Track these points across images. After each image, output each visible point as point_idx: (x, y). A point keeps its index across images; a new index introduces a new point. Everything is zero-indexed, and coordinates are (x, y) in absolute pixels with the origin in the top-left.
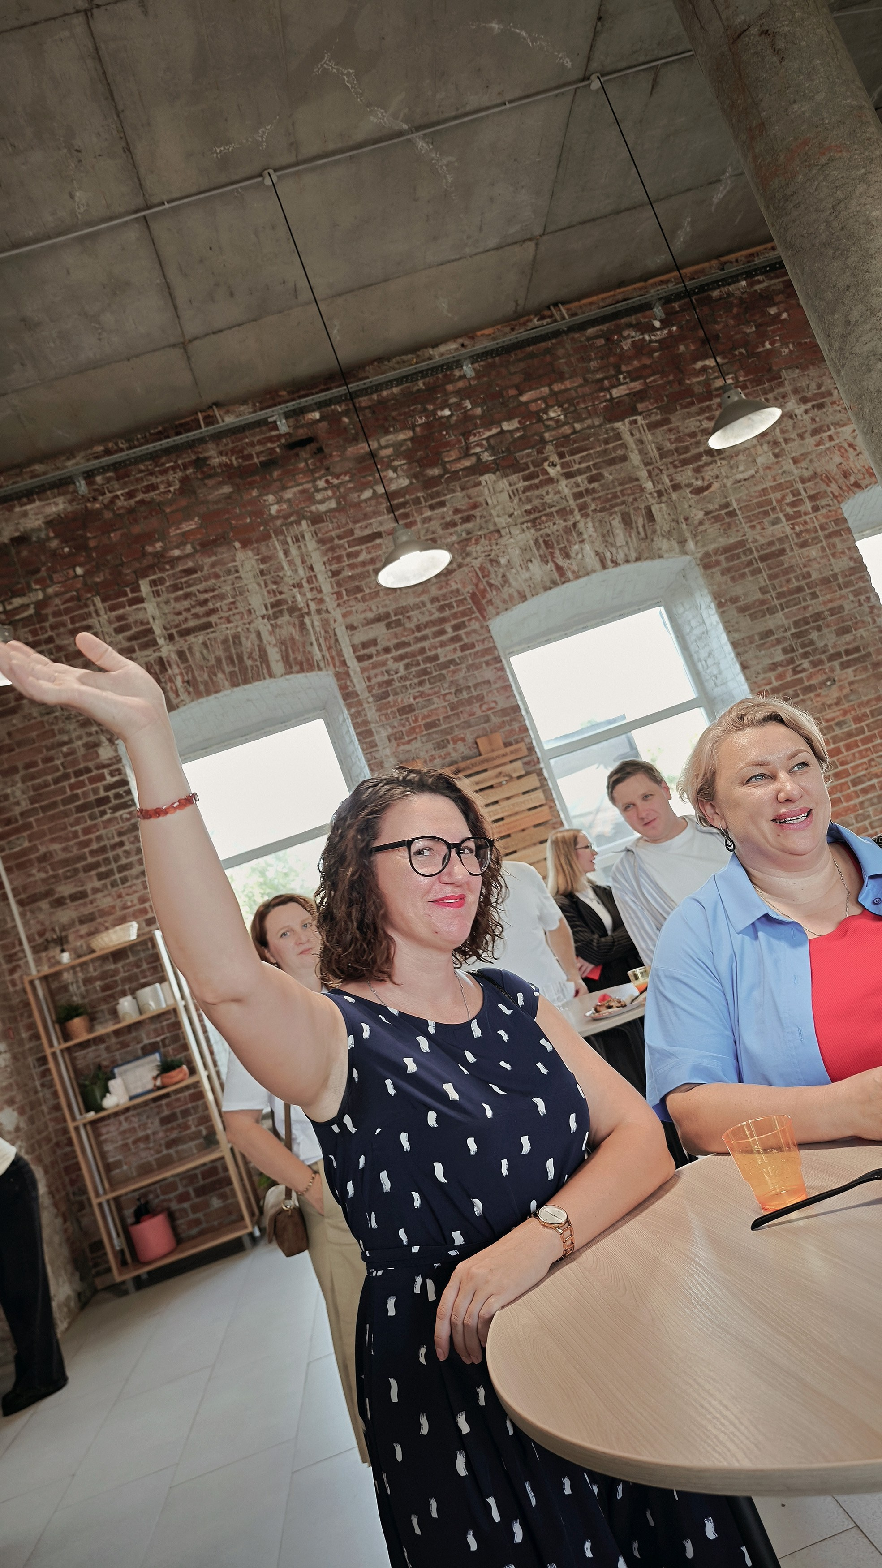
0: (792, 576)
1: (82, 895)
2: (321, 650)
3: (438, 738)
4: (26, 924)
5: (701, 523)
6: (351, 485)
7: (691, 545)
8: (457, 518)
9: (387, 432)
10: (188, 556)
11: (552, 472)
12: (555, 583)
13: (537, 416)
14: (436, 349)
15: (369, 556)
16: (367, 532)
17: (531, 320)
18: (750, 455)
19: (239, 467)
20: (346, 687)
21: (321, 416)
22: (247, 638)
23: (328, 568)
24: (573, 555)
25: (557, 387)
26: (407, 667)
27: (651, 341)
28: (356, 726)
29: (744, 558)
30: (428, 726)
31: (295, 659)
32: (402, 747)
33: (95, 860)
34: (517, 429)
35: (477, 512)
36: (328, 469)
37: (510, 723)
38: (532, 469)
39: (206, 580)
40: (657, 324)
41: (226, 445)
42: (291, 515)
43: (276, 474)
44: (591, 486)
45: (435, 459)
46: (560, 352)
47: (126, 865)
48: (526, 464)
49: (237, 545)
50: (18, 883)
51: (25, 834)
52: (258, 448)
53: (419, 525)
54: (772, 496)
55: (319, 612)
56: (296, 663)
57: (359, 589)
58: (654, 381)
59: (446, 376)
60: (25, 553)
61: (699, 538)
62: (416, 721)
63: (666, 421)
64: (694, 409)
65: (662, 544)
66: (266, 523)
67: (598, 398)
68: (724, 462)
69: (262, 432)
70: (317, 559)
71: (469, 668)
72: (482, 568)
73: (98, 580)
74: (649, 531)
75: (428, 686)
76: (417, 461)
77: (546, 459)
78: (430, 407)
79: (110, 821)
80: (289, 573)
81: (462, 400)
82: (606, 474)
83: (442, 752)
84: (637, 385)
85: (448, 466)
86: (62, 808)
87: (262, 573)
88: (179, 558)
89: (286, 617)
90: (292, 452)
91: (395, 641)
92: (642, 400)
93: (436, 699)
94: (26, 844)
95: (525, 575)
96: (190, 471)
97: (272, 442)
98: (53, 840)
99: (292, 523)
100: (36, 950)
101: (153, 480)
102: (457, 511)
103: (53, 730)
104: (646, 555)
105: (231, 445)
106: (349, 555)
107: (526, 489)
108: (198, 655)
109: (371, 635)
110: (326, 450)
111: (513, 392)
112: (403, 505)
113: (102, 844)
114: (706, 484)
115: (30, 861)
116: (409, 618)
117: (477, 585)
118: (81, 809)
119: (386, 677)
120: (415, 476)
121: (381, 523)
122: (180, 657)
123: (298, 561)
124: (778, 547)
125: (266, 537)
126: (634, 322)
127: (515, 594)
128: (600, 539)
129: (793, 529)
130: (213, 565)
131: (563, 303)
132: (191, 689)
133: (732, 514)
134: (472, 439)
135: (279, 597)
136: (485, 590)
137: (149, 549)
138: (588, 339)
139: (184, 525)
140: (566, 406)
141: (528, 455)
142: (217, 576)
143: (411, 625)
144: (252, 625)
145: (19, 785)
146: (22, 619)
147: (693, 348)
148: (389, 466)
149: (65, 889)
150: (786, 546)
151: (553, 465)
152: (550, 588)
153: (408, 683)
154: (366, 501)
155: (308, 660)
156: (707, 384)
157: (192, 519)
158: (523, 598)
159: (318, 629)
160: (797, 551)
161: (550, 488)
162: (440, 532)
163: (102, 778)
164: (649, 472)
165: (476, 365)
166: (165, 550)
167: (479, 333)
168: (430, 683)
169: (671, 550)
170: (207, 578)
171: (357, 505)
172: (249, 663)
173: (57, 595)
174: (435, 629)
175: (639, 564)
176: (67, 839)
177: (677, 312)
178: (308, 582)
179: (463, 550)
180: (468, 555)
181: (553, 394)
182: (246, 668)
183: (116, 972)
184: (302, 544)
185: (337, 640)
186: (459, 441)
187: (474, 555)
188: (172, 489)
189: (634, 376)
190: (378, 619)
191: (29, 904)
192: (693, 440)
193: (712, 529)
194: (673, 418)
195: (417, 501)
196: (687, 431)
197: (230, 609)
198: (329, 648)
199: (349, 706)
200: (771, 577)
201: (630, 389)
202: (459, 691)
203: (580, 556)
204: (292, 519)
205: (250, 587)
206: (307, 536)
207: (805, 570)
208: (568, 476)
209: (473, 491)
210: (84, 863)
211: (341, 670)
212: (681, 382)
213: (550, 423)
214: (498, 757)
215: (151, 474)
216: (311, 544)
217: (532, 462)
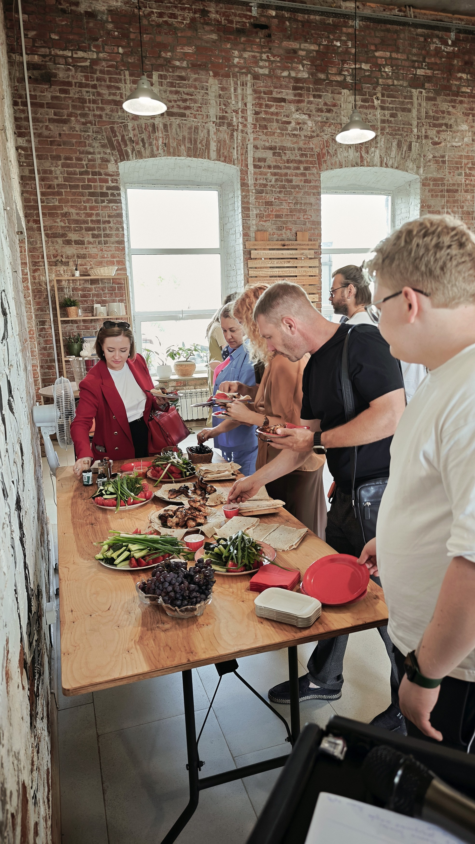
0: (456, 205)
1: (82, 243)
2: (237, 154)
3: (279, 224)
4: (47, 247)
5: (429, 161)
6: (279, 64)
7: (421, 171)
8: (324, 108)
9: (306, 41)
10: (183, 68)
11: (376, 103)
12: (357, 165)
13: (379, 67)
14: (344, 3)
15: (276, 111)
16: (279, 96)
17: (394, 9)
18: (462, 135)
19: (225, 25)
20: (244, 180)
21: (276, 15)
22: (202, 131)
23: (254, 108)
24: (370, 153)
25: (394, 55)
26: (276, 180)
27: (444, 51)
28: (243, 202)
29: (440, 187)
30: (277, 216)
31: (223, 153)
32: (261, 223)
33: (92, 226)
34: (368, 70)
35: (334, 109)
36: (270, 49)
37: (314, 229)
38: (367, 97)
39: (189, 87)
40: (450, 42)
41: (221, 8)
42: (243, 68)
43: (243, 39)
44: (390, 119)
45: (324, 70)
46: (402, 36)
47: (109, 234)
48: (366, 92)
49: (211, 73)
50: (48, 223)
51: (57, 197)
52: (238, 19)
53: (305, 104)
54: (463, 160)
55: (242, 131)
56: (223, 156)
57: (266, 127)
58: (437, 74)
59: (344, 21)
60: (91, 25)
61: (426, 168)
62: (272, 211)
63: (434, 99)
64: (449, 98)
65: (410, 165)
66: (230, 67)
67: (410, 70)
68: (451, 133)
69: (242, 10)
70: (250, 100)
71: (305, 193)
72: (327, 141)
73: (130, 61)
74: (407, 155)
75: (283, 195)
76: (315, 66)
77: (375, 94)
78: (332, 37)
79: (106, 207)
80: (233, 102)
81: (348, 40)
82: (399, 116)
83: (279, 232)
84: (429, 72)
85: (329, 75)
86: (81, 190)
87: (220, 95)
88: (178, 67)
89: (225, 128)
90: (255, 30)
91: (275, 164)
92: (429, 82)
93: (284, 204)
94: (57, 203)
95: (346, 154)
96: (197, 15)
97: (247, 19)
98: (72, 207)
99: (243, 73)
100: (50, 264)
101: (176, 11)
102: (325, 104)
103: (85, 142)
104: (401, 167)
105: (224, 10)
106: (267, 106)
107: (361, 107)
108: (174, 130)
109: (264, 156)
110: (273, 37)
111: (373, 48)
112: (301, 88)
113: (99, 218)
114: (439, 141)
115: (57, 213)
116: (285, 153)
117: (322, 150)
118: (91, 194)
119: (265, 182)
120: (312, 74)
121: (287, 94)
122: (164, 128)
123: (240, 97)
124: (456, 187)
125: (228, 76)
126: (440, 36)
127: (338, 162)
128: (384, 149)
129: (465, 181)
130: (195, 80)
131: (414, 7)
132: (166, 149)
133: (444, 162)
134: (346, 66)
135: (225, 114)
136: (325, 154)
137: (163, 54)
138: (417, 35)
139: (185, 48)
140: (394, 68)
141: (368, 88)
142: (196, 88)
143: (285, 158)
144: (207, 125)
145: (60, 167)
146: (81, 66)
147: (460, 64)
148: (301, 62)
149: (73, 236)
150: (459, 188)
151: (378, 99)
152: (354, 166)
153: (274, 189)
154: (284, 77)
155: (230, 156)
156: (459, 87)
157: (191, 47)
158: (341, 166)
159: (239, 141)
160: (463, 193)
161: (371, 111)
162: (314, 112)
163: (107, 181)
164: (418, 123)
165: (361, 22)
166: (172, 59)
167: (368, 4)
168: (284, 194)
169: (412, 169)
170: (190, 87)
171: (278, 78)
172: (199, 146)
173: (104, 60)
174: (296, 165)
175: (396, 170)
176: (80, 209)
177: (460, 40)
178: (242, 112)
179: (322, 127)
180: (323, 131)
181: (391, 58)
182: (197, 149)
183: (90, 290)
184: (244, 88)
185: (247, 151)
186: (339, 64)
187: (326, 132)
188: (185, 22)
189: (430, 67)
190: (271, 148)
191: (51, 237)
192: (442, 115)
193: (433, 166)
194: (438, 99)
195: (308, 89)
196: (441, 109)
197: (198, 111)
198: (242, 154)
199: (242, 191)
200: (448, 202)
201: (426, 73)
202: (296, 203)
203: (373, 155)
204: (244, 71)
205: (211, 102)
206: (249, 84)
207: (462, 204)
208: (383, 108)
209: (337, 96)
210: (87, 225)
211: (244, 169)
212: (448, 81)
213: (384, 74)
214: (304, 245)
215: (176, 7)
216: (249, 91)
217: (369, 92)
